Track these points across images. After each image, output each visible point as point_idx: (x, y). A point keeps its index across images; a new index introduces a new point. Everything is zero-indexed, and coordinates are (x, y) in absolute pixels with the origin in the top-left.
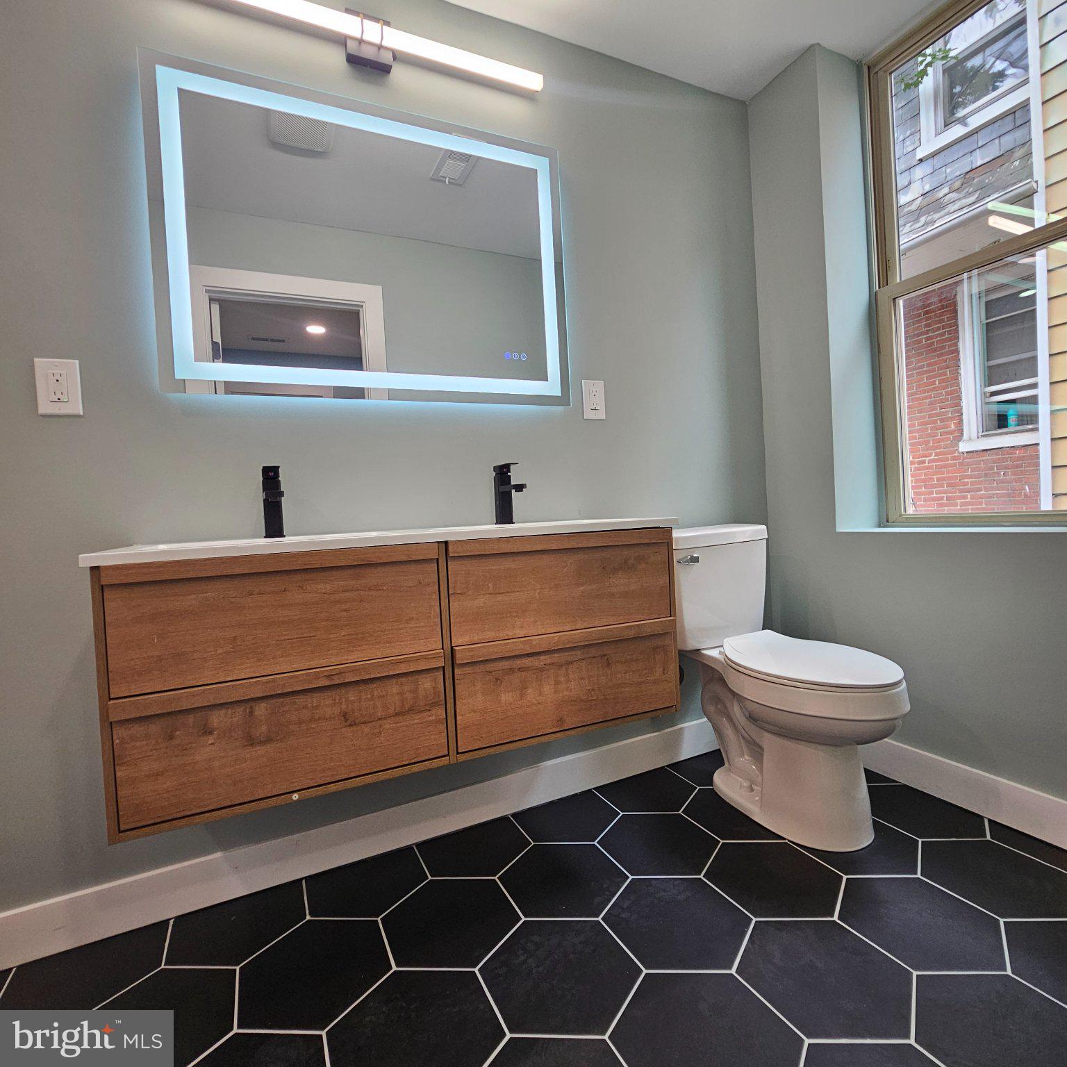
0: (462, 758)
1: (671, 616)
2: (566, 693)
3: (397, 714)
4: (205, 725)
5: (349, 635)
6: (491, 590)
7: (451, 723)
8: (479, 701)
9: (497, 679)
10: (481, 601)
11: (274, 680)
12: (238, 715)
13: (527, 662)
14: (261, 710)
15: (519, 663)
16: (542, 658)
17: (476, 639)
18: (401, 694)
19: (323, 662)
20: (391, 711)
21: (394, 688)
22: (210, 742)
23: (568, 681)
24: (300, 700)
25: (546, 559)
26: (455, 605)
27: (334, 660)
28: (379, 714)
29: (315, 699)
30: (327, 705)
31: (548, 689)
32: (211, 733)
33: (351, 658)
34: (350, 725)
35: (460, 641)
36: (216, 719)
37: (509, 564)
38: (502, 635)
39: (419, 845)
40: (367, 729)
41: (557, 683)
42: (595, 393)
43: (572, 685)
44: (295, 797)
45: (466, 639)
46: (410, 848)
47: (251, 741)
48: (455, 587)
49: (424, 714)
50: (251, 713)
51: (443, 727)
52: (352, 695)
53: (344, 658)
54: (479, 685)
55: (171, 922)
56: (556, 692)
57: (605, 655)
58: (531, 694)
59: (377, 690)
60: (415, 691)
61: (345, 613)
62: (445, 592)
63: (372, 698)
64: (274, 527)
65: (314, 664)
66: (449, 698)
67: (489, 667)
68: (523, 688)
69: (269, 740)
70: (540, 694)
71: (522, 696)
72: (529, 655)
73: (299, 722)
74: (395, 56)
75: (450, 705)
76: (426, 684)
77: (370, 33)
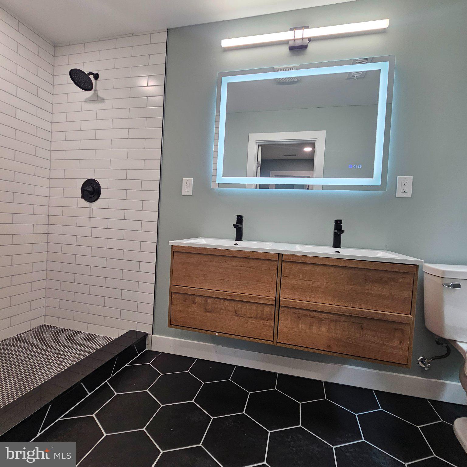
0: (278, 345)
1: (411, 315)
2: (334, 335)
3: (254, 318)
4: (194, 300)
5: (240, 283)
6: (301, 278)
7: (275, 328)
8: (289, 324)
9: (299, 317)
10: (296, 282)
11: (214, 292)
12: (202, 300)
13: (315, 314)
14: (210, 301)
15: (311, 313)
16: (323, 314)
17: (291, 297)
18: (257, 310)
19: (230, 290)
20: (252, 316)
21: (254, 307)
22: (195, 306)
23: (336, 329)
24: (222, 301)
25: (332, 269)
26: (283, 281)
27: (234, 291)
28: (248, 316)
29: (226, 303)
30: (230, 306)
31: (324, 329)
32: (195, 304)
33: (240, 291)
34: (237, 316)
35: (284, 296)
36: (197, 299)
37: (311, 268)
38: (304, 299)
40: (243, 319)
41: (330, 328)
42: (405, 183)
43: (338, 332)
44: (217, 334)
45: (287, 296)
47: (206, 310)
48: (284, 274)
49: (265, 321)
50: (207, 301)
51: (272, 329)
52: (239, 305)
53: (237, 291)
54: (290, 318)
55: (197, 359)
56: (328, 332)
57: (360, 324)
58: (315, 328)
59: (248, 306)
60: (262, 311)
61: (240, 275)
62: (280, 275)
63: (246, 308)
64: (239, 237)
65: (228, 290)
66: (276, 318)
67: (295, 311)
68: (311, 325)
69: (211, 312)
70: (320, 330)
71: (310, 328)
72: (316, 311)
73: (221, 309)
74: (310, 40)
75: (276, 321)
76: (267, 310)
77: (299, 34)
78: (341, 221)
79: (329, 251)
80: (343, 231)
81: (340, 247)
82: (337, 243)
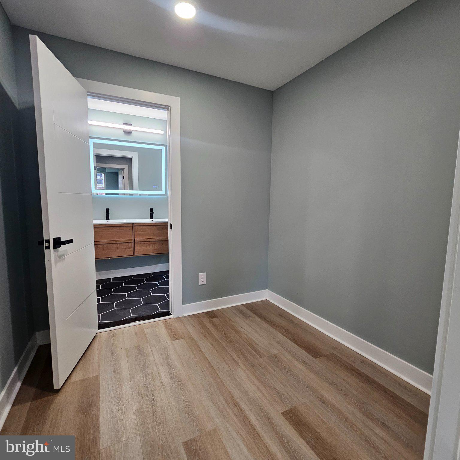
0: (136, 256)
2: (154, 248)
6: (142, 231)
7: (134, 251)
8: (139, 248)
9: (142, 245)
10: (140, 233)
12: (102, 246)
14: (105, 245)
15: (146, 243)
16: (150, 242)
17: (139, 238)
20: (125, 248)
21: (125, 244)
23: (155, 246)
24: (111, 245)
26: (135, 233)
27: (116, 240)
28: (123, 248)
29: (113, 245)
30: (115, 246)
31: (151, 247)
32: (98, 248)
33: (118, 239)
34: (118, 249)
37: (144, 227)
38: (143, 238)
39: (132, 275)
40: (121, 250)
41: (152, 246)
43: (156, 247)
44: (110, 258)
45: (137, 238)
46: (131, 276)
47: (104, 250)
49: (130, 249)
50: (104, 246)
52: (118, 245)
54: (139, 245)
57: (162, 243)
58: (148, 248)
59: (122, 245)
60: (128, 245)
61: (118, 233)
62: (134, 231)
64: (108, 218)
65: (113, 240)
66: (134, 247)
67: (141, 243)
68: (146, 247)
69: (106, 250)
70: (149, 248)
71: (146, 248)
72: (148, 241)
73: (111, 248)
74: (133, 130)
75: (134, 248)
76: (130, 244)
77: (128, 128)
78: (152, 209)
79: (149, 220)
80: (154, 213)
81: (153, 219)
82: (152, 217)
